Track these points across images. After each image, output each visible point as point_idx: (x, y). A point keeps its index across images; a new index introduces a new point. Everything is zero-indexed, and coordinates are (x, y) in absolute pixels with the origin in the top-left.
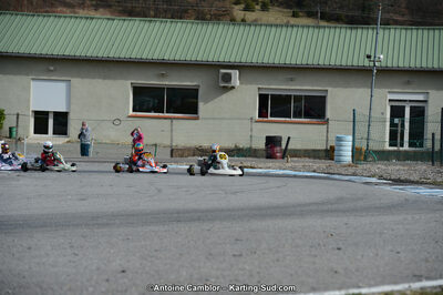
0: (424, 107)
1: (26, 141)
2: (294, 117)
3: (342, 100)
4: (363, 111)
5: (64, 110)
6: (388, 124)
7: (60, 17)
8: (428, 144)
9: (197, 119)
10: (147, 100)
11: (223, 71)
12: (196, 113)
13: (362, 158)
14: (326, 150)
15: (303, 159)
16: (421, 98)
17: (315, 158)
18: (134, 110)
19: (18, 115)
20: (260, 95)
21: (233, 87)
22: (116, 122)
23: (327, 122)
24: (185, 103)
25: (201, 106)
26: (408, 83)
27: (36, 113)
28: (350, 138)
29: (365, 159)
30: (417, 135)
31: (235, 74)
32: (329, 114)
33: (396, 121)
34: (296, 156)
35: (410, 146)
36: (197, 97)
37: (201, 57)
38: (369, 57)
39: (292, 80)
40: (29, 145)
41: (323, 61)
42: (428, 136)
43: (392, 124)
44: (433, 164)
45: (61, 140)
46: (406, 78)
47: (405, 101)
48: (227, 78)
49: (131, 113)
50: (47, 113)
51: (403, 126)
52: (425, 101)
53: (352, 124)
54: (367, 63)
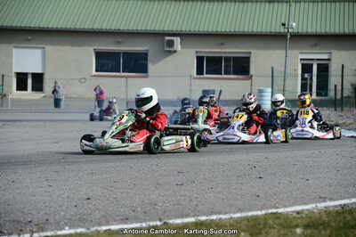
0: (328, 65)
1: (10, 97)
2: (225, 74)
3: (263, 60)
4: (279, 69)
5: (39, 71)
6: (300, 78)
8: (331, 94)
9: (147, 77)
10: (106, 62)
11: (167, 38)
12: (146, 72)
15: (232, 108)
16: (326, 57)
18: (97, 71)
19: (3, 76)
20: (198, 58)
21: (175, 51)
22: (82, 80)
23: (251, 77)
24: (137, 64)
25: (150, 66)
26: (315, 45)
27: (18, 75)
28: (270, 90)
30: (323, 87)
31: (177, 40)
32: (252, 71)
33: (306, 76)
34: (226, 106)
35: (317, 95)
36: (146, 60)
37: (150, 27)
38: (284, 25)
39: (222, 44)
40: (13, 100)
41: (247, 29)
42: (331, 87)
43: (303, 78)
44: (335, 110)
45: (38, 96)
46: (314, 42)
47: (313, 60)
48: (171, 44)
49: (94, 73)
50: (26, 74)
51: (311, 79)
52: (329, 60)
53: (271, 79)
54: (282, 30)
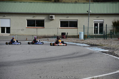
0: (103, 24)
2: (69, 27)
3: (82, 22)
4: (86, 26)
5: (9, 26)
6: (94, 28)
7: (7, 2)
8: (103, 33)
9: (44, 28)
10: (31, 23)
11: (50, 15)
12: (44, 26)
13: (86, 37)
14: (77, 36)
15: (71, 38)
16: (102, 21)
17: (74, 38)
20: (61, 21)
21: (53, 20)
22: (22, 30)
23: (77, 28)
24: (40, 24)
25: (45, 24)
26: (98, 17)
27: (2, 28)
28: (83, 33)
29: (87, 38)
30: (101, 31)
31: (54, 16)
32: (78, 26)
34: (69, 38)
35: (99, 33)
37: (44, 12)
38: (87, 11)
39: (69, 17)
41: (76, 12)
44: (104, 39)
45: (8, 34)
47: (98, 22)
48: (52, 17)
49: (27, 27)
50: (4, 27)
51: (97, 28)
